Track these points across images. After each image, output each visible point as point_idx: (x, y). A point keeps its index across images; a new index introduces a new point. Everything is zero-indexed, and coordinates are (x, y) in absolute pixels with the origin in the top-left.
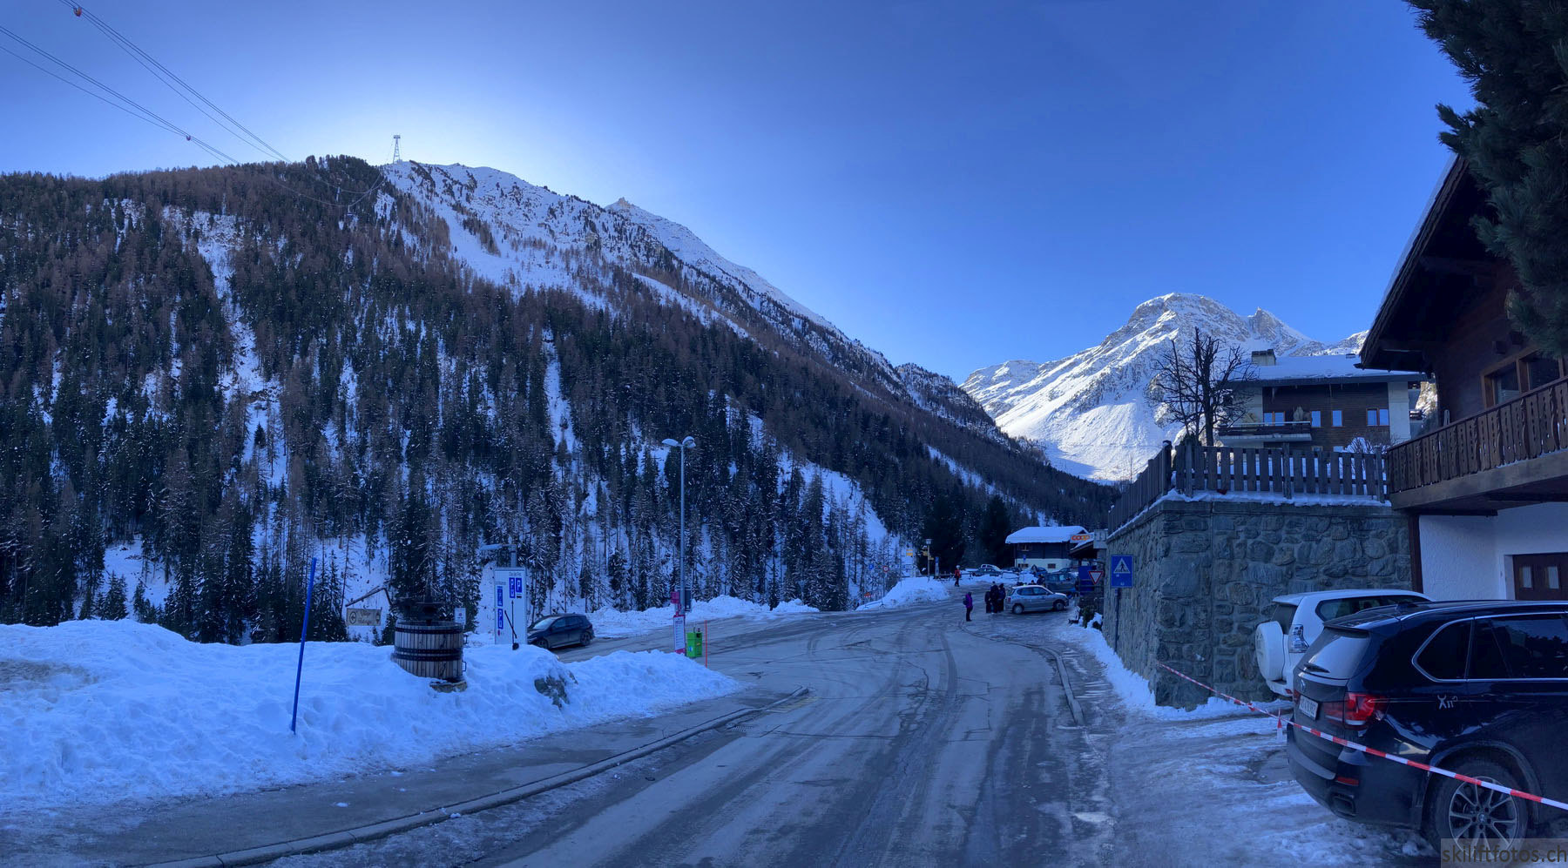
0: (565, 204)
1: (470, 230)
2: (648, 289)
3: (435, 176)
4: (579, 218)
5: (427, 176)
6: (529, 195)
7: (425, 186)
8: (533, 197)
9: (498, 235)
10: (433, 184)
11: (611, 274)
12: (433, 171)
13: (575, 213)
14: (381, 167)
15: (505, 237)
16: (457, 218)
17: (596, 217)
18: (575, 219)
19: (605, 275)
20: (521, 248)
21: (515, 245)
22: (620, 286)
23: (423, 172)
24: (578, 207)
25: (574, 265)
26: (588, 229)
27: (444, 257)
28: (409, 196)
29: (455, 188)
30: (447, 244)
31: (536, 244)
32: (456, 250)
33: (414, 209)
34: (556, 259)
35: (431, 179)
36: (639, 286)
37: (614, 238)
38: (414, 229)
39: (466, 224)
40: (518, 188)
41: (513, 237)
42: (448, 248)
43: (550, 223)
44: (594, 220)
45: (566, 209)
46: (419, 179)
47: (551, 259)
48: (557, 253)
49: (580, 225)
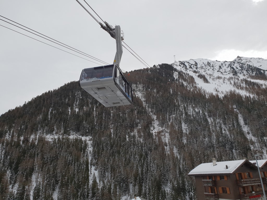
0: (223, 64)
1: (200, 78)
2: (257, 84)
3: (186, 64)
4: (228, 67)
5: (184, 64)
6: (213, 64)
7: (184, 67)
8: (214, 64)
9: (207, 77)
10: (186, 66)
11: (244, 82)
12: (185, 63)
13: (227, 66)
14: (172, 64)
15: (210, 78)
16: (195, 75)
17: (233, 65)
18: (227, 67)
19: (242, 83)
20: (215, 80)
21: (213, 79)
22: (248, 85)
23: (182, 63)
24: (227, 64)
25: (232, 82)
26: (232, 69)
27: (196, 87)
28: (181, 71)
29: (192, 66)
30: (195, 83)
31: (219, 78)
32: (198, 84)
33: (183, 75)
34: (226, 81)
35: (185, 65)
36: (254, 84)
37: (240, 70)
38: (185, 80)
39: (199, 76)
40: (209, 63)
41: (212, 77)
42: (196, 84)
43: (220, 70)
44: (233, 66)
45: (224, 65)
46: (182, 66)
47: (225, 82)
48: (226, 79)
49: (229, 69)
